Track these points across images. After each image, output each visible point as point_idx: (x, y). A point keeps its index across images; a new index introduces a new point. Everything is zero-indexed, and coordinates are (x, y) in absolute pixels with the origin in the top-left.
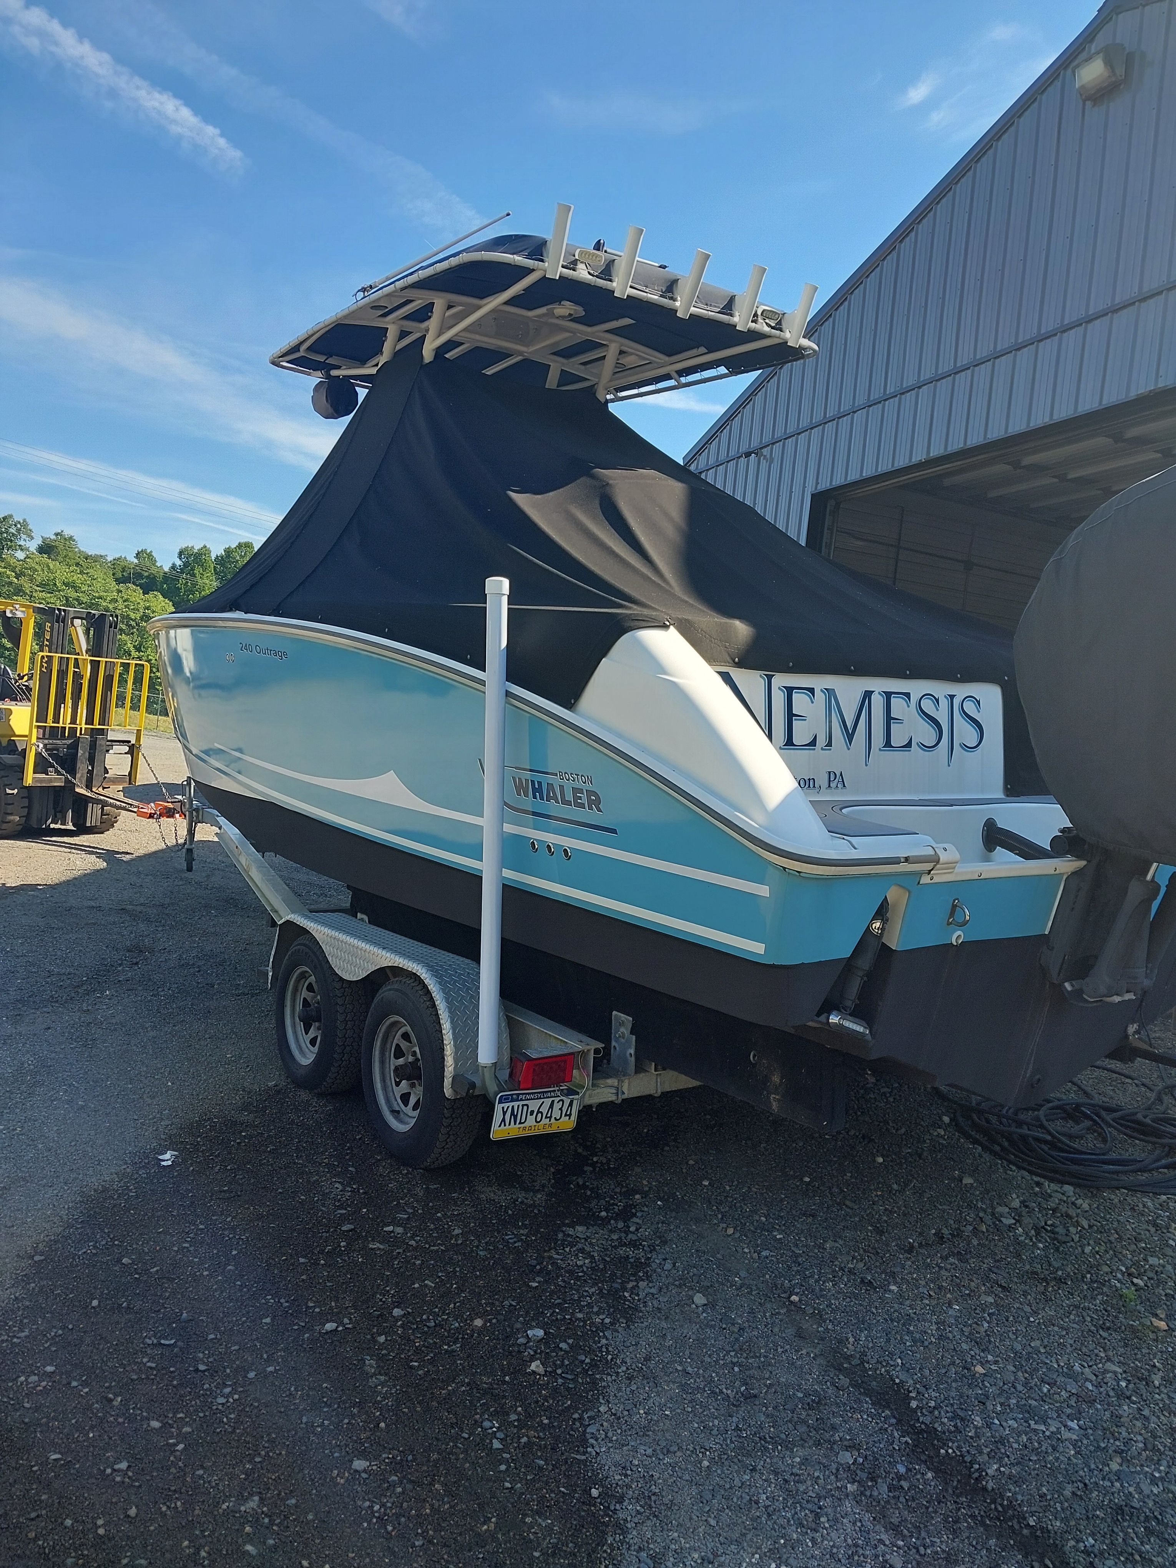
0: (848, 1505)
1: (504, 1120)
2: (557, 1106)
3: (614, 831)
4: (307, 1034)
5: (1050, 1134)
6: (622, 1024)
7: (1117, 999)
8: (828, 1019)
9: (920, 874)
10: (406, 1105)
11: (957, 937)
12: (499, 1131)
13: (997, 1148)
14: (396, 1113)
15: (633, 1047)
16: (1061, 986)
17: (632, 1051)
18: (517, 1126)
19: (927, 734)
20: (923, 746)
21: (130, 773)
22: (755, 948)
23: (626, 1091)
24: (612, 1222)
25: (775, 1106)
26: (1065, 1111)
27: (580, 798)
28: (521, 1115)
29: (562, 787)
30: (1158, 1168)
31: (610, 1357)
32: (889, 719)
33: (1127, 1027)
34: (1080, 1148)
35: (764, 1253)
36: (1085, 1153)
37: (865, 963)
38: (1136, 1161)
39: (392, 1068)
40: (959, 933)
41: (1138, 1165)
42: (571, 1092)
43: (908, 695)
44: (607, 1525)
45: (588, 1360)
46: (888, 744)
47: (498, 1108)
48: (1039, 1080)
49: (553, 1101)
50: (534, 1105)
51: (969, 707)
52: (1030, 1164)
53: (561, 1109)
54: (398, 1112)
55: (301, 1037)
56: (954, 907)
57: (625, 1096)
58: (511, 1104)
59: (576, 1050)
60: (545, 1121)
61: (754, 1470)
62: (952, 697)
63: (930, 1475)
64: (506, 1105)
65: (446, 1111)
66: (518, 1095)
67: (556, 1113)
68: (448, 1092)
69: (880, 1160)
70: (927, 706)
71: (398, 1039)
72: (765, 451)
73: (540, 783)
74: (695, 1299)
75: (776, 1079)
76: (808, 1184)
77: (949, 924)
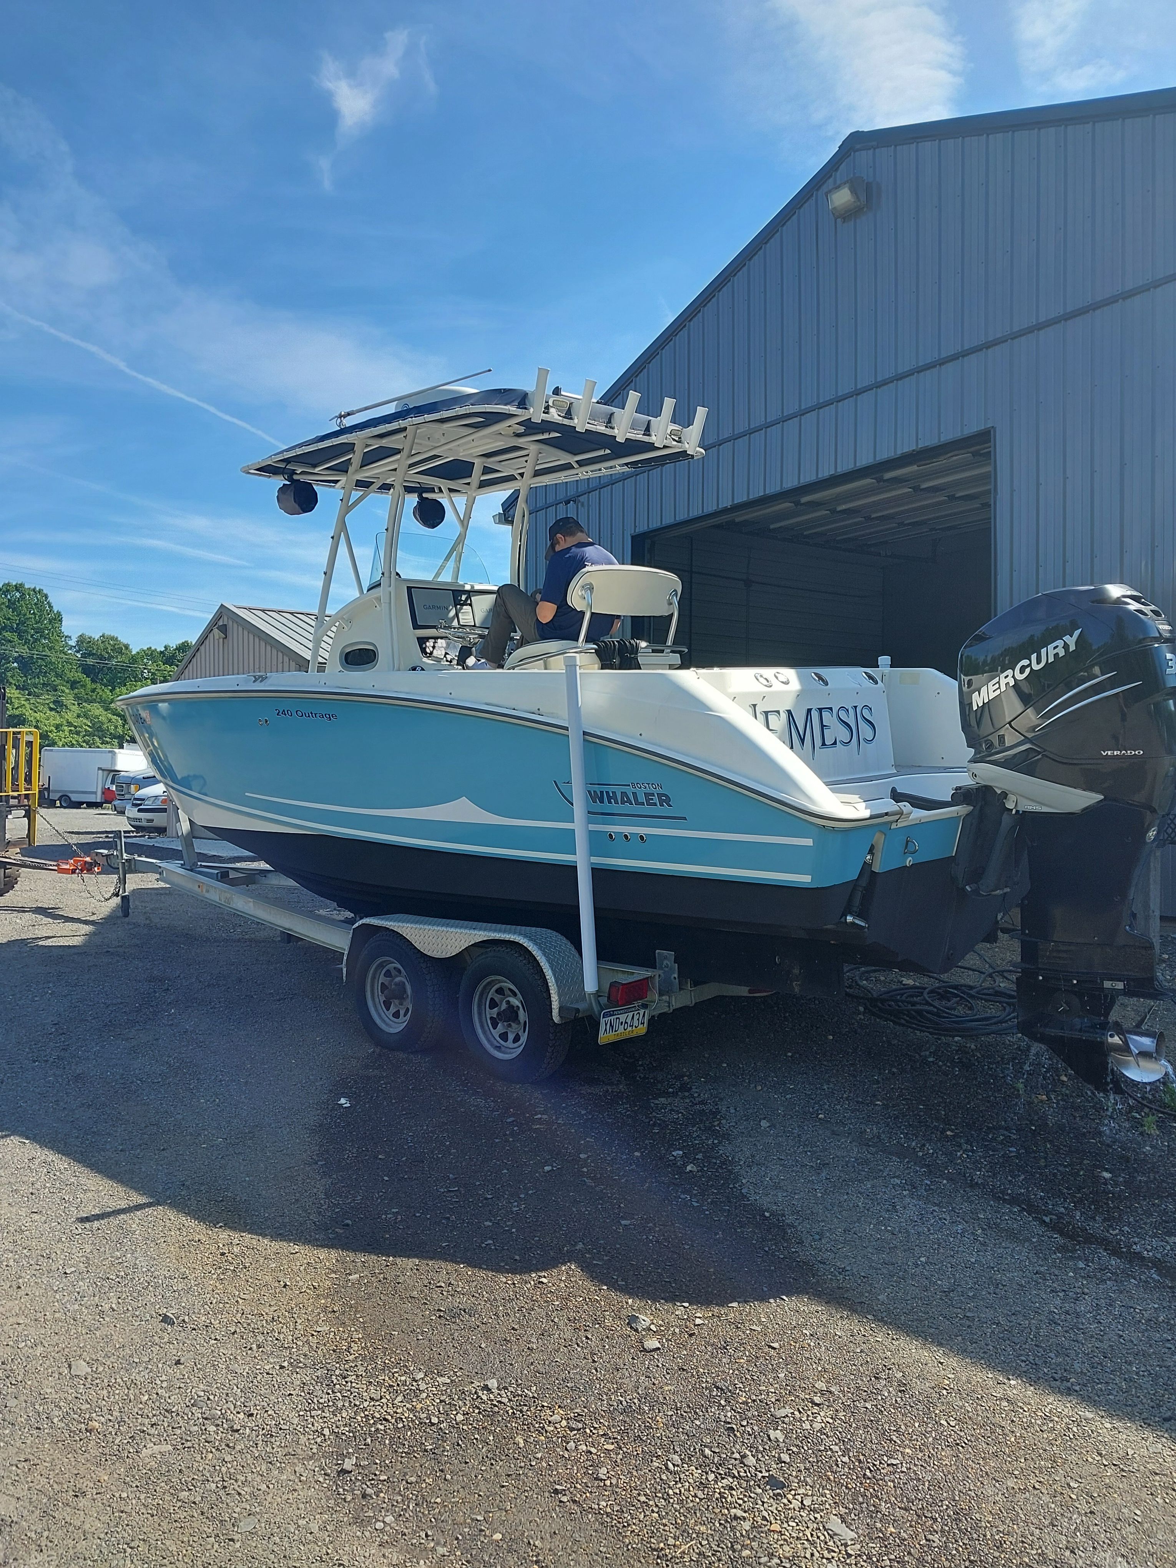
0: (908, 1200)
1: (606, 1030)
2: (636, 1017)
3: (685, 819)
4: (388, 1010)
5: (935, 1007)
6: (666, 958)
7: (998, 892)
8: (846, 919)
9: (892, 822)
10: (506, 1040)
11: (909, 861)
12: (605, 1036)
13: (903, 1021)
14: (498, 1048)
15: (677, 972)
16: (964, 889)
17: (676, 976)
18: (614, 1033)
19: (844, 734)
20: (842, 743)
21: (28, 836)
22: (804, 879)
23: (674, 1004)
24: (680, 1093)
25: (797, 990)
26: (939, 994)
27: (652, 799)
28: (616, 1025)
29: (634, 794)
30: (1010, 1019)
31: (730, 1158)
32: (823, 726)
33: (997, 915)
34: (958, 1014)
35: (788, 1096)
36: (960, 1017)
37: (864, 883)
38: (995, 1017)
39: (488, 1017)
40: (910, 858)
41: (995, 1020)
42: (645, 1006)
43: (831, 709)
44: (783, 1226)
45: (718, 1162)
46: (824, 744)
47: (602, 1021)
48: (952, 954)
49: (633, 1014)
50: (623, 1018)
51: (866, 713)
52: (928, 1027)
53: (638, 1019)
54: (499, 1047)
55: (383, 1014)
56: (907, 842)
57: (674, 1007)
58: (610, 1018)
59: (645, 976)
60: (630, 1029)
61: (848, 1194)
62: (856, 707)
63: (945, 1182)
64: (607, 1019)
65: (551, 1035)
66: (613, 1011)
67: (636, 1023)
68: (556, 1018)
69: (831, 1037)
70: (843, 714)
71: (492, 994)
72: (582, 499)
73: (614, 793)
74: (762, 1124)
75: (796, 971)
76: (791, 1057)
77: (905, 853)
